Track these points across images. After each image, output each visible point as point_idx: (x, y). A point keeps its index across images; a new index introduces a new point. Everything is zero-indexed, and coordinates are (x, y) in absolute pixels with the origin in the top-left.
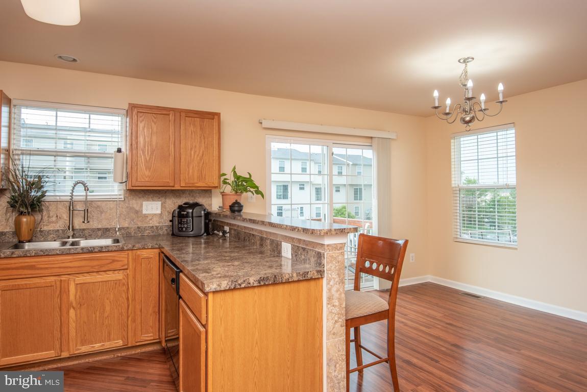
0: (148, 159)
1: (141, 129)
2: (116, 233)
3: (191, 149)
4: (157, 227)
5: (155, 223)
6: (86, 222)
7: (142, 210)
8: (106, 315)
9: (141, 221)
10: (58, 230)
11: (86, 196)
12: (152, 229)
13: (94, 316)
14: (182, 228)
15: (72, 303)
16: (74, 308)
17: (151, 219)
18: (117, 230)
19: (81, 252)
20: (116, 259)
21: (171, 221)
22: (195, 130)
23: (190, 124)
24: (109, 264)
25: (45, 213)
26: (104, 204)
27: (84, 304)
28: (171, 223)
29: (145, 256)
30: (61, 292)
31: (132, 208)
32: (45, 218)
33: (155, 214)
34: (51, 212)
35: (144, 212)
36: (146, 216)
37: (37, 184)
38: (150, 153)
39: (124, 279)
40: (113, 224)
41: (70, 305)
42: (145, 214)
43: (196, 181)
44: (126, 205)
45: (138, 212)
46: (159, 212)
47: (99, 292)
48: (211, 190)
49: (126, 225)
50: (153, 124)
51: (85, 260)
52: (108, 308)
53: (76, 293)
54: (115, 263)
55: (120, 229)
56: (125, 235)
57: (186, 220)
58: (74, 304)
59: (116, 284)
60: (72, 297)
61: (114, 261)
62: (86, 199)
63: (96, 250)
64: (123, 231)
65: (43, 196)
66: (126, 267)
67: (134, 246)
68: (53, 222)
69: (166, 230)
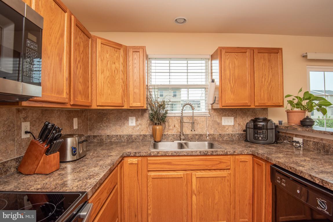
0: (232, 86)
1: (228, 64)
2: (207, 137)
3: (262, 77)
4: (232, 135)
5: (230, 131)
6: (193, 131)
7: (222, 123)
8: (216, 201)
9: (221, 130)
10: (174, 135)
11: (193, 113)
12: (229, 136)
13: (208, 202)
14: (259, 137)
15: (194, 191)
16: (195, 195)
17: (227, 129)
18: (207, 135)
19: (199, 154)
20: (223, 161)
21: (244, 131)
22: (265, 62)
23: (261, 58)
24: (217, 164)
25: (167, 124)
26: (199, 118)
27: (201, 192)
28: (245, 133)
29: (243, 160)
30: (187, 182)
31: (215, 121)
32: (167, 126)
33: (230, 126)
34: (169, 123)
35: (223, 124)
36: (224, 127)
37: (162, 106)
38: (234, 82)
39: (228, 176)
40: (204, 132)
41: (192, 192)
42: (224, 125)
43: (266, 102)
44: (212, 119)
45: (219, 124)
46: (232, 124)
47: (211, 184)
48: (267, 108)
49: (212, 133)
50: (235, 60)
51: (202, 160)
52: (217, 197)
53: (197, 184)
54: (222, 164)
55: (209, 135)
56: (212, 139)
57: (261, 132)
58: (195, 192)
59: (222, 179)
60: (194, 187)
61: (221, 162)
62: (193, 115)
63: (209, 154)
64: (210, 137)
65: (166, 113)
66: (229, 168)
67: (234, 152)
68: (171, 129)
69: (238, 137)
